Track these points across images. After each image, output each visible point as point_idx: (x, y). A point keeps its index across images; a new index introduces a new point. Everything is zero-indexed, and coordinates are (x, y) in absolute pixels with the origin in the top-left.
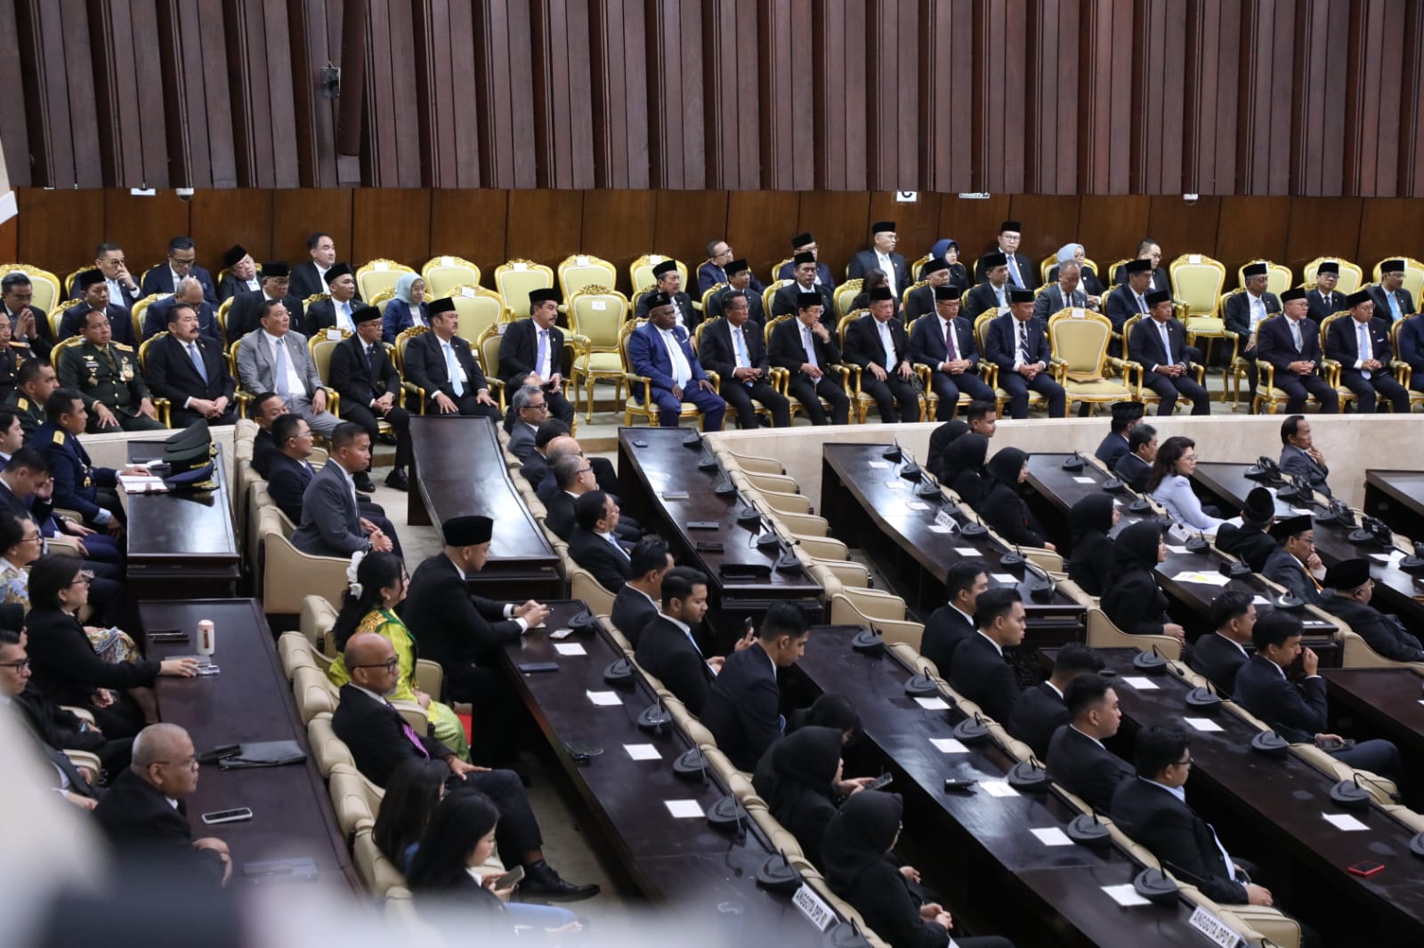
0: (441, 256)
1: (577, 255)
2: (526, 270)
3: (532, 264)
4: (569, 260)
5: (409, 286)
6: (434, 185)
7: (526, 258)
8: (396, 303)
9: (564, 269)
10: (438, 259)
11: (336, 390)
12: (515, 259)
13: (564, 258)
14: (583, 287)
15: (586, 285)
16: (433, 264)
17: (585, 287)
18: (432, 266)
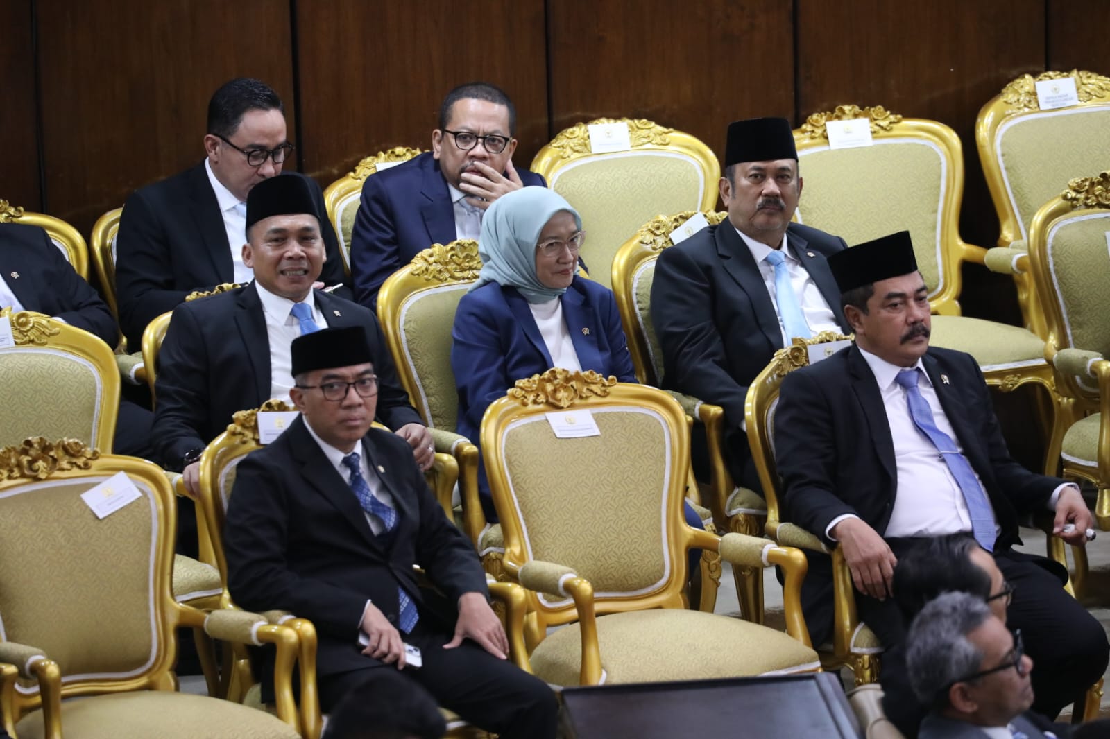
0: (586, 121)
1: (1035, 75)
2: (869, 141)
3: (886, 119)
4: (1009, 95)
5: (531, 237)
7: (865, 103)
8: (487, 296)
9: (995, 124)
10: (578, 131)
11: (300, 614)
12: (832, 110)
13: (992, 90)
14: (1071, 185)
15: (1083, 179)
16: (565, 150)
17: (1079, 186)
18: (563, 158)
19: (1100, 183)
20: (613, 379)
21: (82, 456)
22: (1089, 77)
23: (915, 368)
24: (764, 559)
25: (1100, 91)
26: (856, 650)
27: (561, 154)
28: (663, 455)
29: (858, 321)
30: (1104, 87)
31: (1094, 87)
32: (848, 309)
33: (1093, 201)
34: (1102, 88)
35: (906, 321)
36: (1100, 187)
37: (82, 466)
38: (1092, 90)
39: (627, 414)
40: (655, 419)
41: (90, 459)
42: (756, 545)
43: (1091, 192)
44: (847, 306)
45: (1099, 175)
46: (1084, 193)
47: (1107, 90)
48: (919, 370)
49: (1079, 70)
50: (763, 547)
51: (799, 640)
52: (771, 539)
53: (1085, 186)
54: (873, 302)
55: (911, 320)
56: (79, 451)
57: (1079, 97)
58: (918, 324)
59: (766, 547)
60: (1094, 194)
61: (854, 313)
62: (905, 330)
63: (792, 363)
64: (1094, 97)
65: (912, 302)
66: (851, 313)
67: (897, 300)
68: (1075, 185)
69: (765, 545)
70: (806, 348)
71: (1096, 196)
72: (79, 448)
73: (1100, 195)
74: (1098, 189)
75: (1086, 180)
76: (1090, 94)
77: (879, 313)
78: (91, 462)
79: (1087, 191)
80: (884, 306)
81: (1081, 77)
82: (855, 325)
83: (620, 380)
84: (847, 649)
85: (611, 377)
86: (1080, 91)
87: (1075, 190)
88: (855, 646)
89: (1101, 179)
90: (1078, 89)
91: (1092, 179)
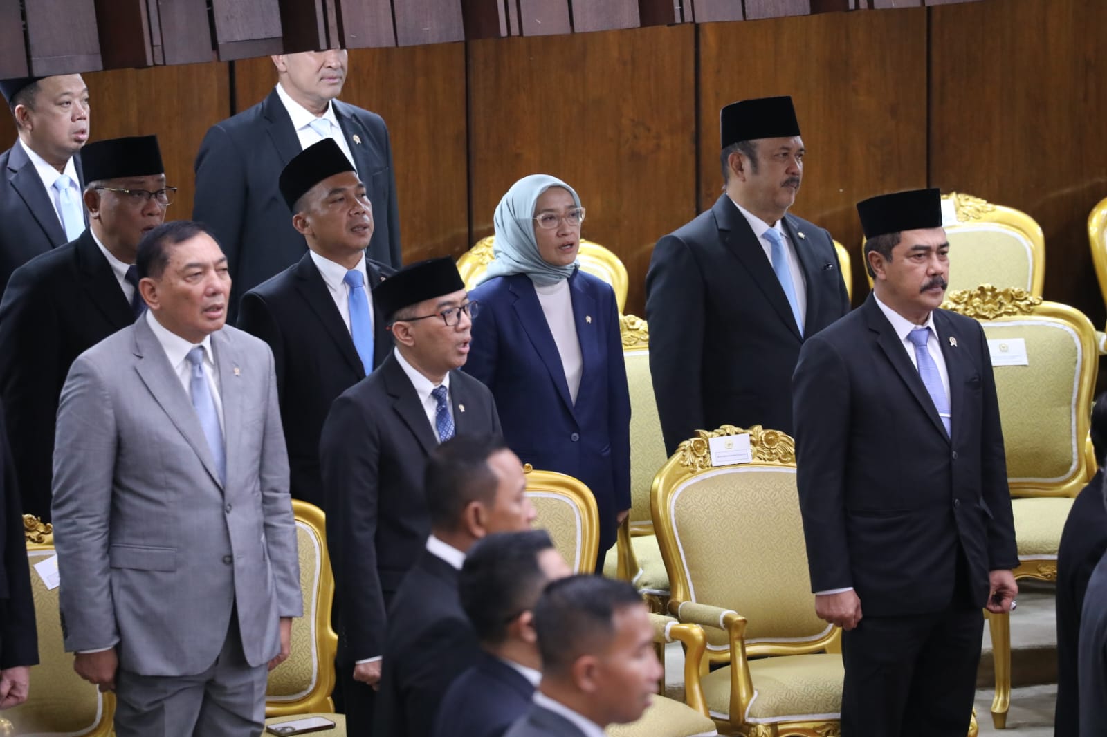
6: (504, 32)
14: (951, 296)
15: (962, 291)
16: (484, 257)
17: (958, 297)
18: (482, 264)
19: (978, 296)
20: (529, 467)
21: (35, 530)
22: (967, 200)
23: (926, 326)
24: (667, 635)
25: (978, 213)
26: (750, 720)
27: (481, 260)
28: (574, 537)
29: (881, 267)
30: (981, 209)
31: (972, 209)
32: (872, 255)
33: (972, 312)
34: (978, 210)
35: (927, 273)
36: (977, 299)
37: (36, 539)
38: (969, 211)
39: (542, 499)
40: (567, 504)
41: (43, 533)
42: (660, 622)
43: (969, 303)
44: (870, 253)
45: (977, 288)
46: (963, 305)
47: (983, 211)
48: (929, 328)
49: (958, 192)
50: (666, 624)
51: (698, 711)
52: (675, 617)
53: (964, 298)
54: (896, 250)
55: (932, 271)
56: (33, 526)
57: (958, 218)
58: (937, 277)
59: (669, 624)
60: (972, 305)
61: (877, 259)
62: (926, 281)
63: (694, 454)
64: (972, 218)
65: (934, 256)
66: (875, 259)
67: (922, 252)
68: (955, 297)
69: (668, 622)
70: (707, 441)
71: (975, 308)
72: (33, 523)
73: (978, 307)
74: (976, 301)
75: (965, 292)
76: (967, 215)
77: (902, 261)
78: (43, 536)
79: (966, 303)
80: (908, 256)
81: (959, 200)
82: (877, 271)
83: (535, 468)
84: (741, 718)
85: (527, 465)
86: (959, 212)
87: (955, 302)
88: (750, 715)
89: (979, 292)
90: (957, 210)
91: (970, 292)
